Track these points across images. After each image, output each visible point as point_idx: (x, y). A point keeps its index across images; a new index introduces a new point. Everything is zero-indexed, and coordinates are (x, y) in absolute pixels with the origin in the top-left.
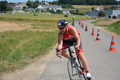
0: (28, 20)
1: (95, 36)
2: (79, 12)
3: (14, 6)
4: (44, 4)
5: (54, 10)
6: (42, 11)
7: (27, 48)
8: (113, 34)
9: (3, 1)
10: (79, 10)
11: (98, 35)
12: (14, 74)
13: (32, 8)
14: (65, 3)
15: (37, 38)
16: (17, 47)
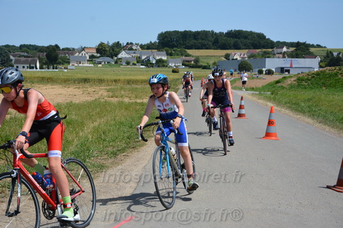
0: (101, 81)
2: (201, 64)
3: (72, 54)
4: (131, 49)
5: (151, 59)
6: (128, 63)
7: (101, 136)
8: (270, 104)
9: (51, 46)
10: (201, 59)
11: (241, 107)
13: (108, 56)
14: (172, 47)
15: (121, 115)
16: (81, 134)
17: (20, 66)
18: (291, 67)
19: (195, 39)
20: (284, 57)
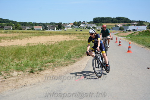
0: (75, 34)
1: (118, 43)
3: (66, 25)
4: (84, 23)
5: (91, 27)
6: (83, 28)
7: (74, 51)
8: (130, 41)
9: (59, 23)
11: (120, 42)
12: (67, 67)
13: (77, 26)
14: (98, 22)
15: (81, 45)
16: (68, 51)
17: (50, 29)
18: (137, 29)
19: (105, 20)
20: (135, 26)
